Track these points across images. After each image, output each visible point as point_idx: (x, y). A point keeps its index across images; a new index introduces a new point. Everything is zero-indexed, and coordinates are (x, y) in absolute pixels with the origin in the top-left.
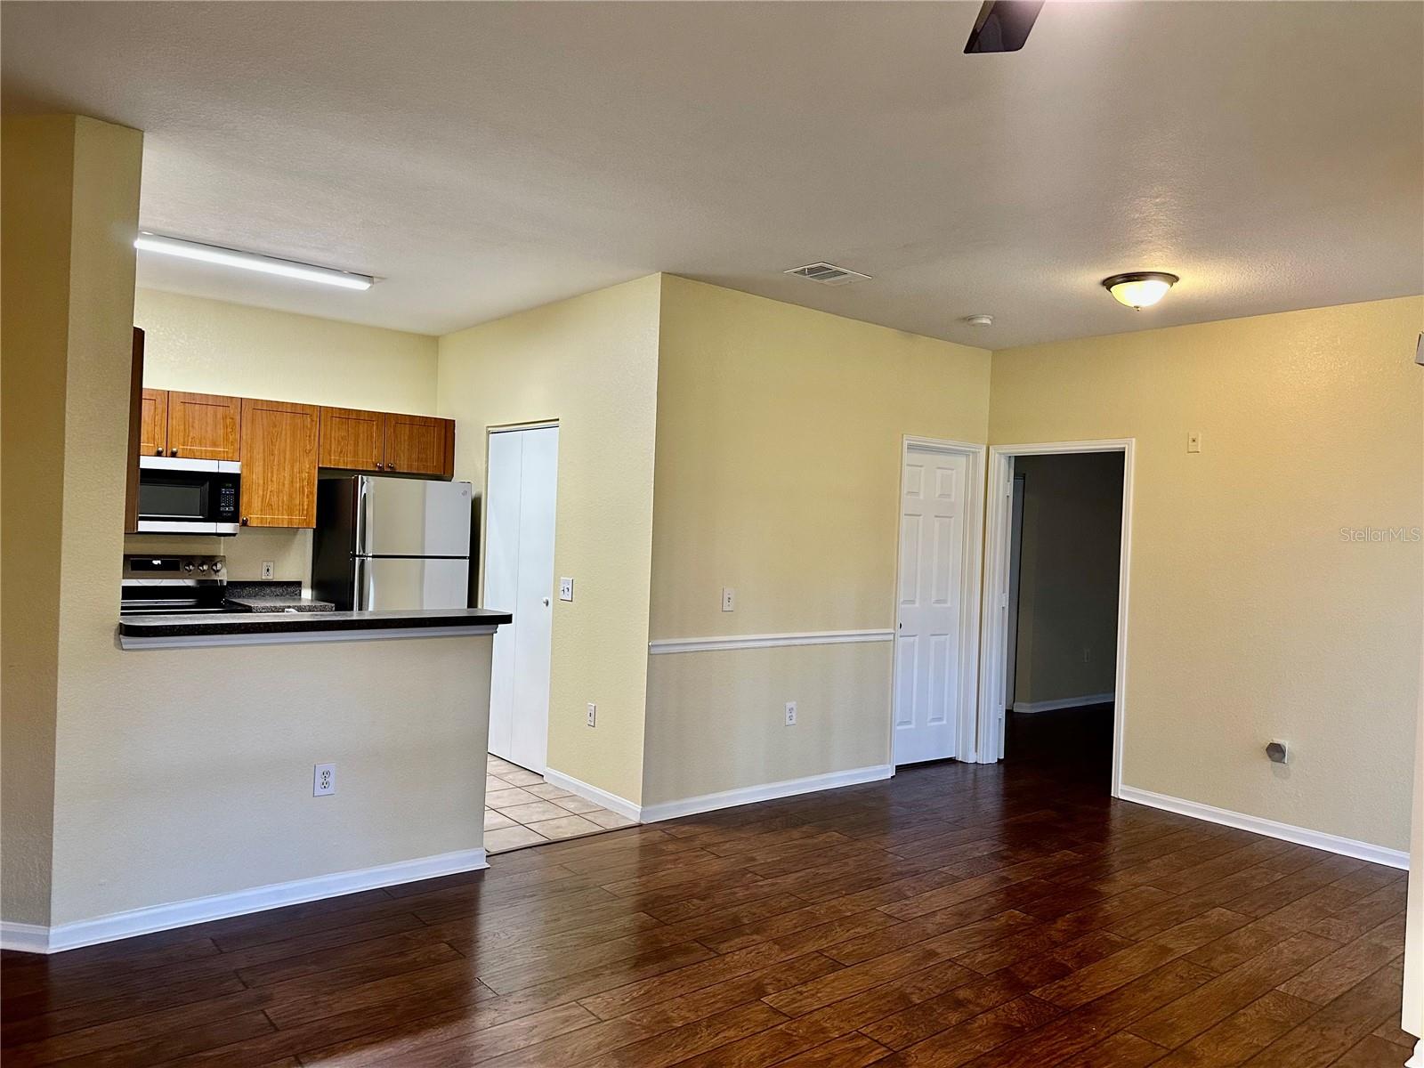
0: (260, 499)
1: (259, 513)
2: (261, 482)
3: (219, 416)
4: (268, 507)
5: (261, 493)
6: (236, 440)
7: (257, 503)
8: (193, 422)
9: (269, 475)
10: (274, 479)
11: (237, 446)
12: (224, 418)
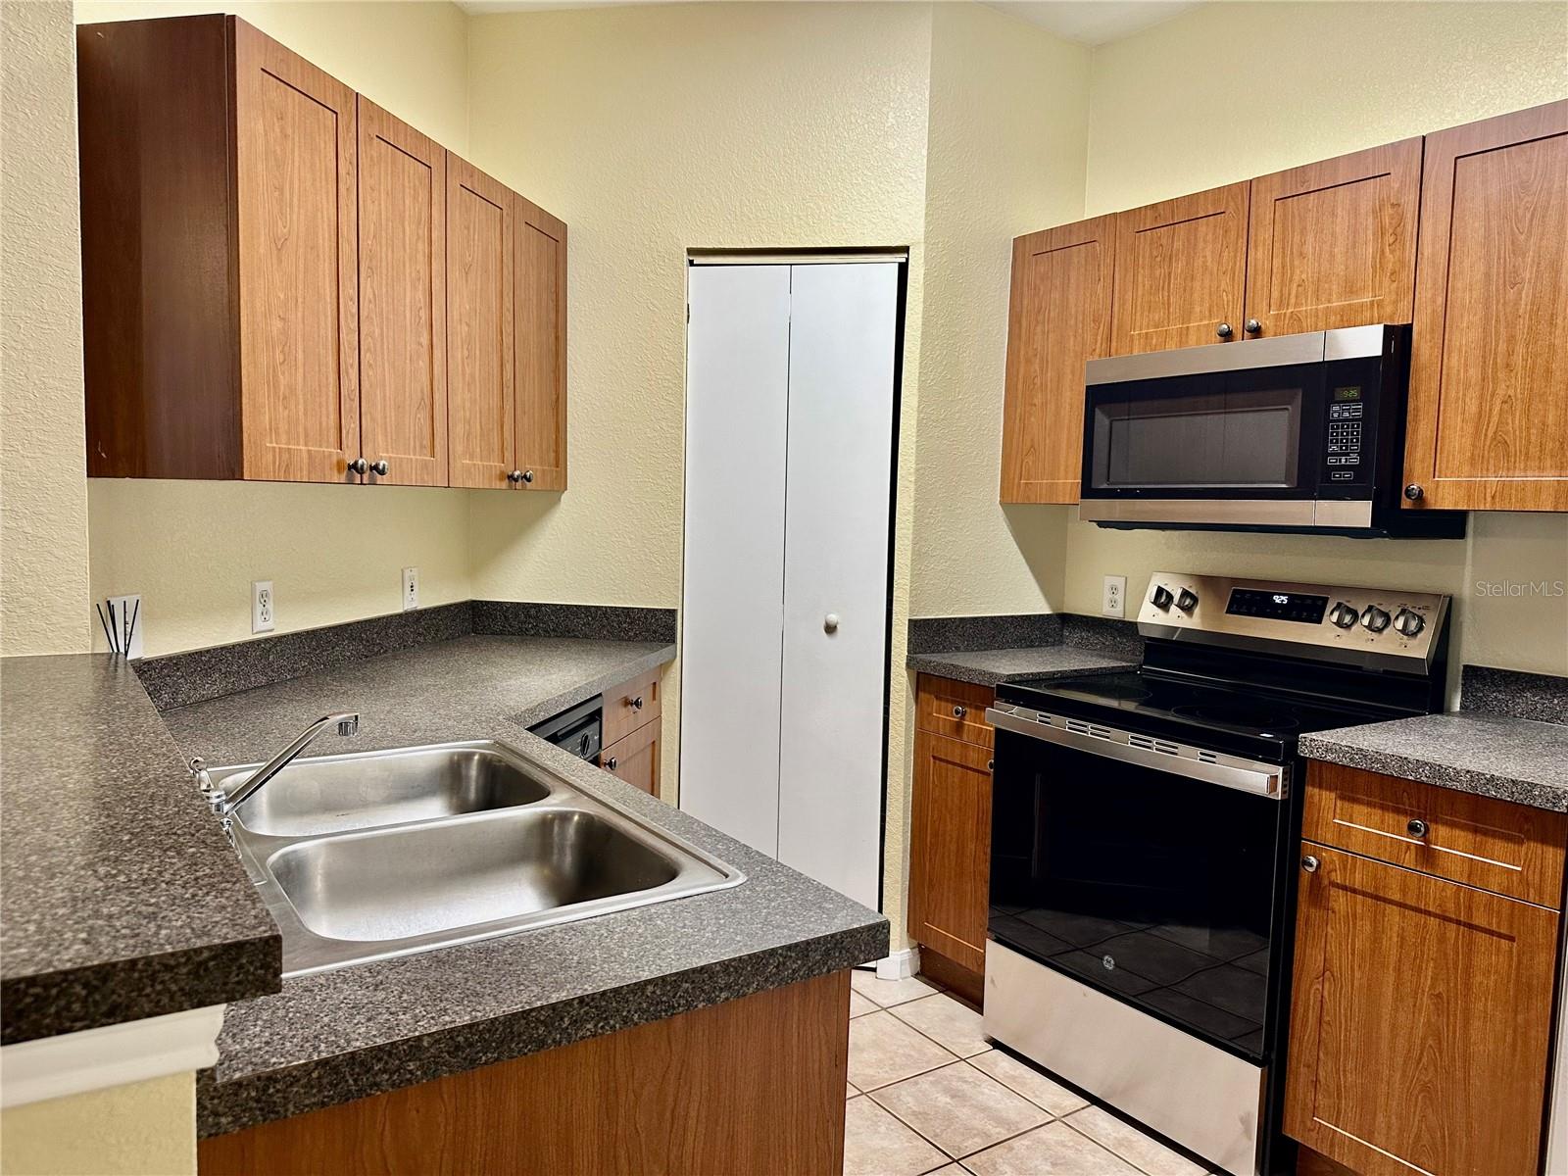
0: (1470, 429)
1: (1466, 468)
2: (1474, 373)
3: (1365, 206)
4: (1494, 447)
5: (1473, 408)
6: (1402, 263)
7: (1458, 439)
8: (1303, 243)
9: (1502, 347)
10: (1518, 360)
11: (1407, 277)
12: (1377, 212)
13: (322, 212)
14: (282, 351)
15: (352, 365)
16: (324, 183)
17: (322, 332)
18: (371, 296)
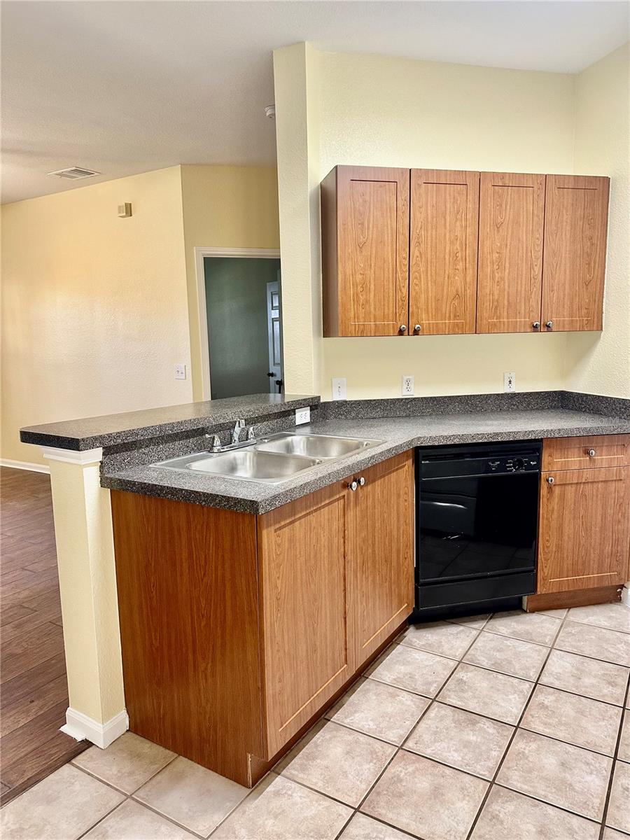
13: (387, 227)
14: (362, 287)
15: (404, 287)
16: (389, 214)
17: (386, 275)
18: (418, 255)
